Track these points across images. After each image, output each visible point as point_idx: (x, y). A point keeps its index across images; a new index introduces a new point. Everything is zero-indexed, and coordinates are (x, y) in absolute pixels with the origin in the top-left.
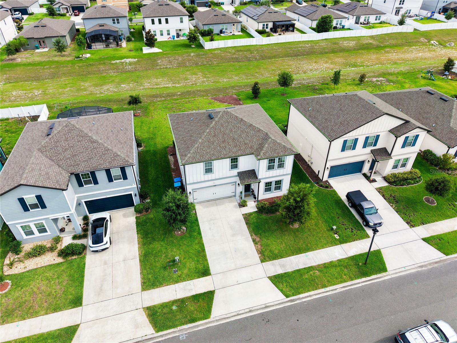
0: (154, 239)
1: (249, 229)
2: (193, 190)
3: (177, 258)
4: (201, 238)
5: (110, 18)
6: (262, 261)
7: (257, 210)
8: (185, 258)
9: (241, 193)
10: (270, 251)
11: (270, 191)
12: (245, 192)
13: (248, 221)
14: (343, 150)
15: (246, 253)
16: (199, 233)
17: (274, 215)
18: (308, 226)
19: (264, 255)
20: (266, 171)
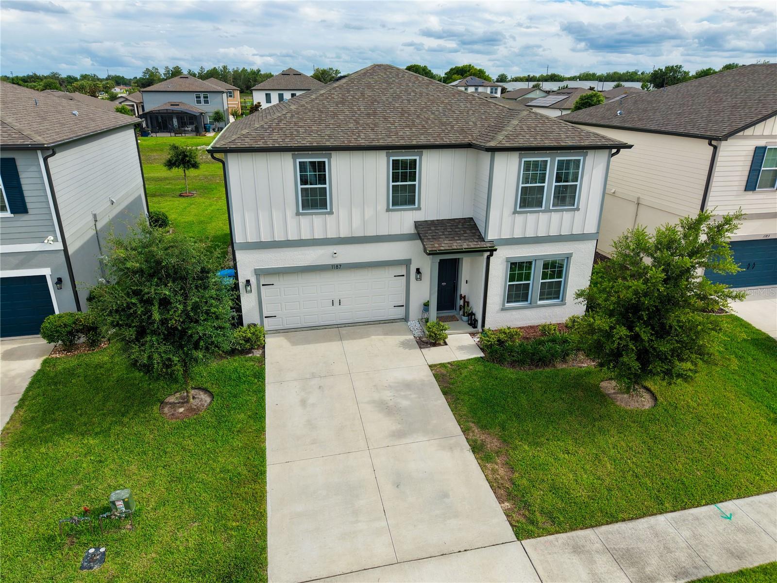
0: (69, 427)
1: (455, 409)
2: (259, 273)
3: (119, 496)
4: (262, 430)
5: (192, 93)
6: (521, 533)
7: (482, 355)
8: (164, 503)
9: (426, 305)
10: (554, 489)
11: (527, 300)
12: (440, 308)
13: (453, 384)
14: (751, 186)
15: (446, 495)
16: (258, 415)
17: (548, 370)
18: (688, 406)
19: (527, 505)
20: (515, 212)
